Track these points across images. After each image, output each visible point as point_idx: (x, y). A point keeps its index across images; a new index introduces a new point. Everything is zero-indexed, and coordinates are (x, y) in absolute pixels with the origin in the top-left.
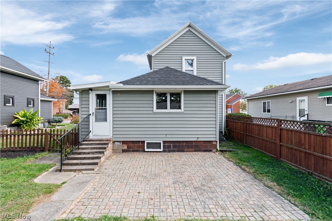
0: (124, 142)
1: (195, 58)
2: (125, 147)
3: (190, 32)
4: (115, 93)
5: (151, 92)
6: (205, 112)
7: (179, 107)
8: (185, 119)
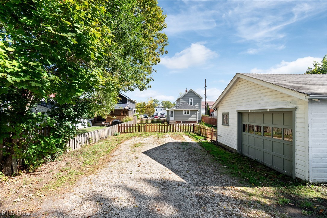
0: (177, 121)
1: (193, 99)
2: (177, 122)
3: (191, 91)
4: (175, 110)
5: (183, 110)
6: (195, 115)
7: (189, 114)
8: (190, 116)
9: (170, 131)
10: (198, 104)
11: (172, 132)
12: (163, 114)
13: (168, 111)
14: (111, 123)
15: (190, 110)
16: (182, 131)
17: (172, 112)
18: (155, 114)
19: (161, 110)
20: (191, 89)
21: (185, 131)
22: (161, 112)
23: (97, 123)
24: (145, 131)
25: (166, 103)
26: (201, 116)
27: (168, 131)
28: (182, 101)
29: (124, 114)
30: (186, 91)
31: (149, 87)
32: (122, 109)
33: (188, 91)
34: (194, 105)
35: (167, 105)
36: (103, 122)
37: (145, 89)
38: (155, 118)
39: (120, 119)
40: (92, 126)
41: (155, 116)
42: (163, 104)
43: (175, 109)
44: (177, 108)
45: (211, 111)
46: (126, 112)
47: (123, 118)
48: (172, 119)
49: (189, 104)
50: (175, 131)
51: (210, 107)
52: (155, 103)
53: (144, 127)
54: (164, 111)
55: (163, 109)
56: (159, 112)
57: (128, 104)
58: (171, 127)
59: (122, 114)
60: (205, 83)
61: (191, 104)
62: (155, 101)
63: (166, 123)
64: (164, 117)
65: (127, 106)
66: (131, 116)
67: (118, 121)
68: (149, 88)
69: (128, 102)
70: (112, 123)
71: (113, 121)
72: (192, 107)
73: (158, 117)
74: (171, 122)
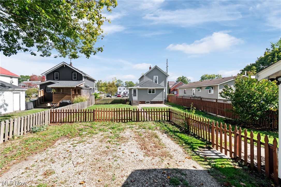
1: (158, 76)
2: (141, 103)
3: (156, 68)
4: (138, 89)
5: (147, 89)
6: (161, 94)
7: (154, 93)
8: (155, 96)
9: (133, 120)
10: (163, 82)
11: (137, 121)
12: (126, 93)
13: (130, 90)
14: (58, 105)
15: (156, 89)
16: (152, 120)
17: (135, 91)
18: (118, 93)
19: (124, 89)
20: (156, 66)
21: (156, 120)
22: (124, 91)
23: (43, 103)
24: (94, 120)
25: (129, 83)
26: (167, 95)
27: (130, 119)
28: (146, 79)
29: (75, 93)
30: (150, 68)
31: (99, 49)
32: (73, 87)
33: (152, 68)
34: (159, 83)
35: (130, 84)
36: (48, 104)
37: (92, 53)
38: (118, 97)
39: (70, 99)
40: (34, 108)
41: (118, 95)
42: (126, 84)
43: (138, 87)
44: (140, 86)
45: (171, 90)
46: (78, 90)
47: (74, 97)
48: (135, 98)
49: (154, 82)
50: (140, 120)
51: (170, 86)
52: (119, 83)
53: (92, 114)
54: (126, 90)
55: (125, 88)
56: (122, 91)
57: (84, 82)
58: (135, 113)
59: (73, 93)
60: (167, 63)
61: (156, 82)
62: (119, 81)
63: (128, 103)
64: (127, 96)
65: (82, 84)
66: (85, 95)
67: (68, 101)
68: (100, 52)
69: (83, 79)
70: (60, 104)
71: (61, 102)
72: (158, 85)
73: (121, 96)
74: (134, 102)
